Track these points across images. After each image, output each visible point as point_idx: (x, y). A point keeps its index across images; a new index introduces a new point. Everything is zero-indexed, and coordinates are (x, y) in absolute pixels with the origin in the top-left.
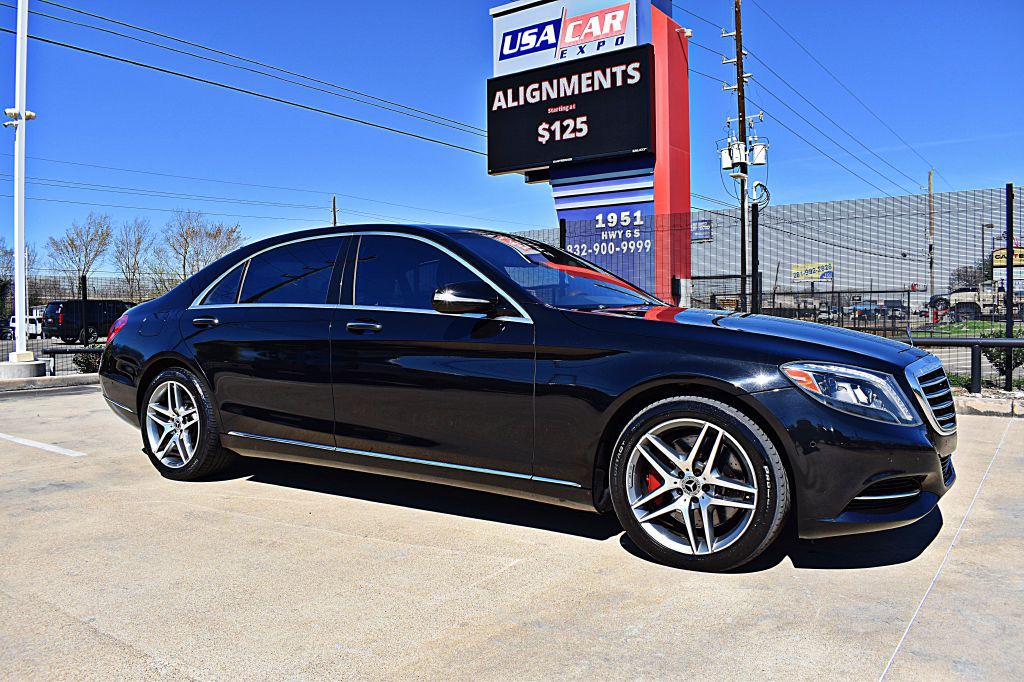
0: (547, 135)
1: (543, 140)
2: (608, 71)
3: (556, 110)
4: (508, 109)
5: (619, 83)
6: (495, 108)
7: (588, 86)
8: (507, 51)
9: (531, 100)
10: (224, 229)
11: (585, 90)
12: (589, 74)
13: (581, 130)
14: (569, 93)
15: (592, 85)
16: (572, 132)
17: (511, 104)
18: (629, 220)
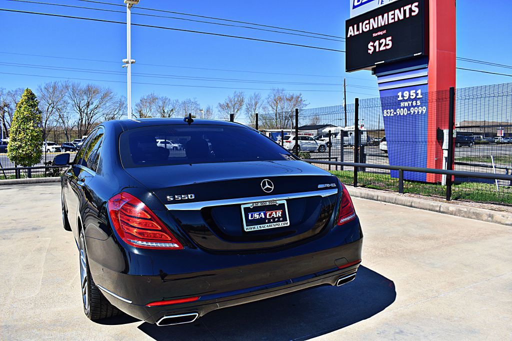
0: (372, 48)
1: (370, 52)
2: (402, 9)
3: (376, 34)
4: (355, 36)
5: (408, 16)
6: (349, 36)
7: (392, 19)
8: (356, 4)
9: (365, 30)
10: (295, 96)
11: (391, 21)
12: (393, 12)
13: (388, 45)
14: (383, 24)
15: (394, 18)
16: (384, 46)
17: (356, 33)
18: (414, 95)
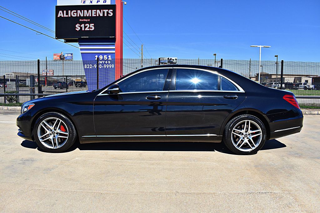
0: (79, 28)
1: (78, 30)
2: (102, 11)
3: (82, 20)
5: (106, 15)
6: (59, 16)
7: (95, 14)
9: (73, 15)
11: (93, 15)
12: (95, 11)
13: (92, 28)
14: (88, 16)
15: (96, 14)
16: (88, 28)
17: (65, 16)
18: (107, 58)
